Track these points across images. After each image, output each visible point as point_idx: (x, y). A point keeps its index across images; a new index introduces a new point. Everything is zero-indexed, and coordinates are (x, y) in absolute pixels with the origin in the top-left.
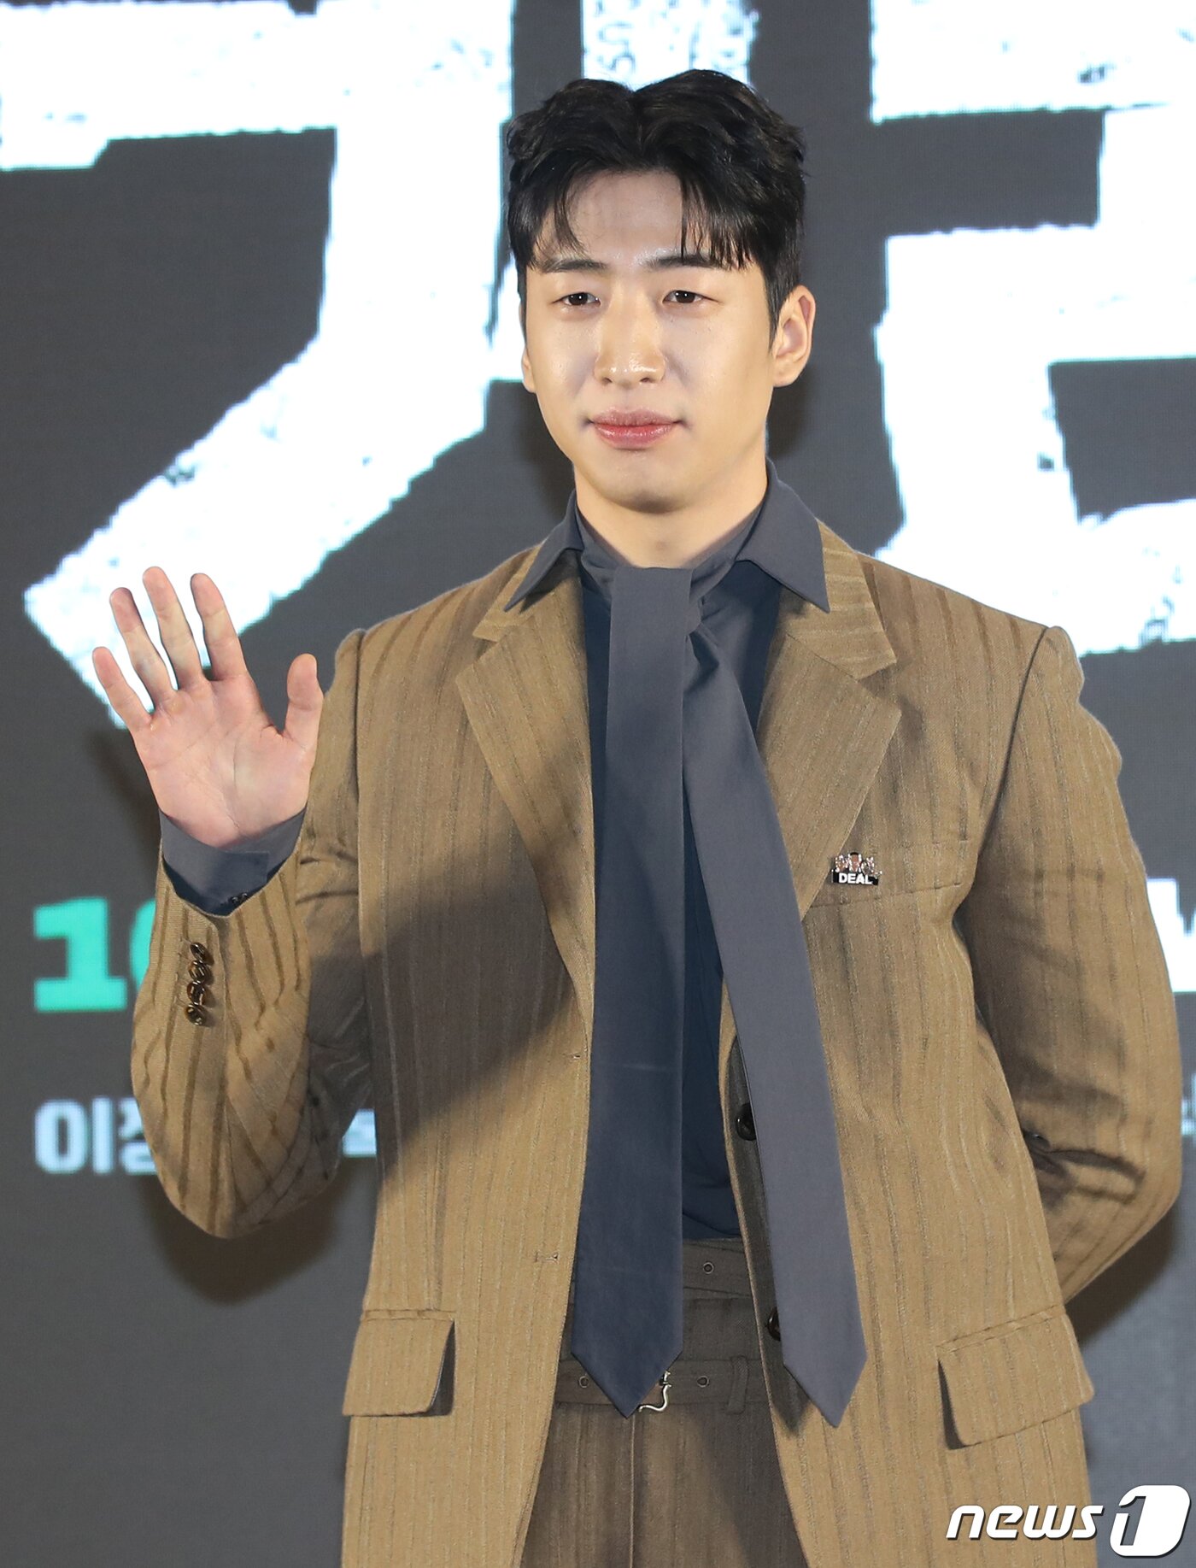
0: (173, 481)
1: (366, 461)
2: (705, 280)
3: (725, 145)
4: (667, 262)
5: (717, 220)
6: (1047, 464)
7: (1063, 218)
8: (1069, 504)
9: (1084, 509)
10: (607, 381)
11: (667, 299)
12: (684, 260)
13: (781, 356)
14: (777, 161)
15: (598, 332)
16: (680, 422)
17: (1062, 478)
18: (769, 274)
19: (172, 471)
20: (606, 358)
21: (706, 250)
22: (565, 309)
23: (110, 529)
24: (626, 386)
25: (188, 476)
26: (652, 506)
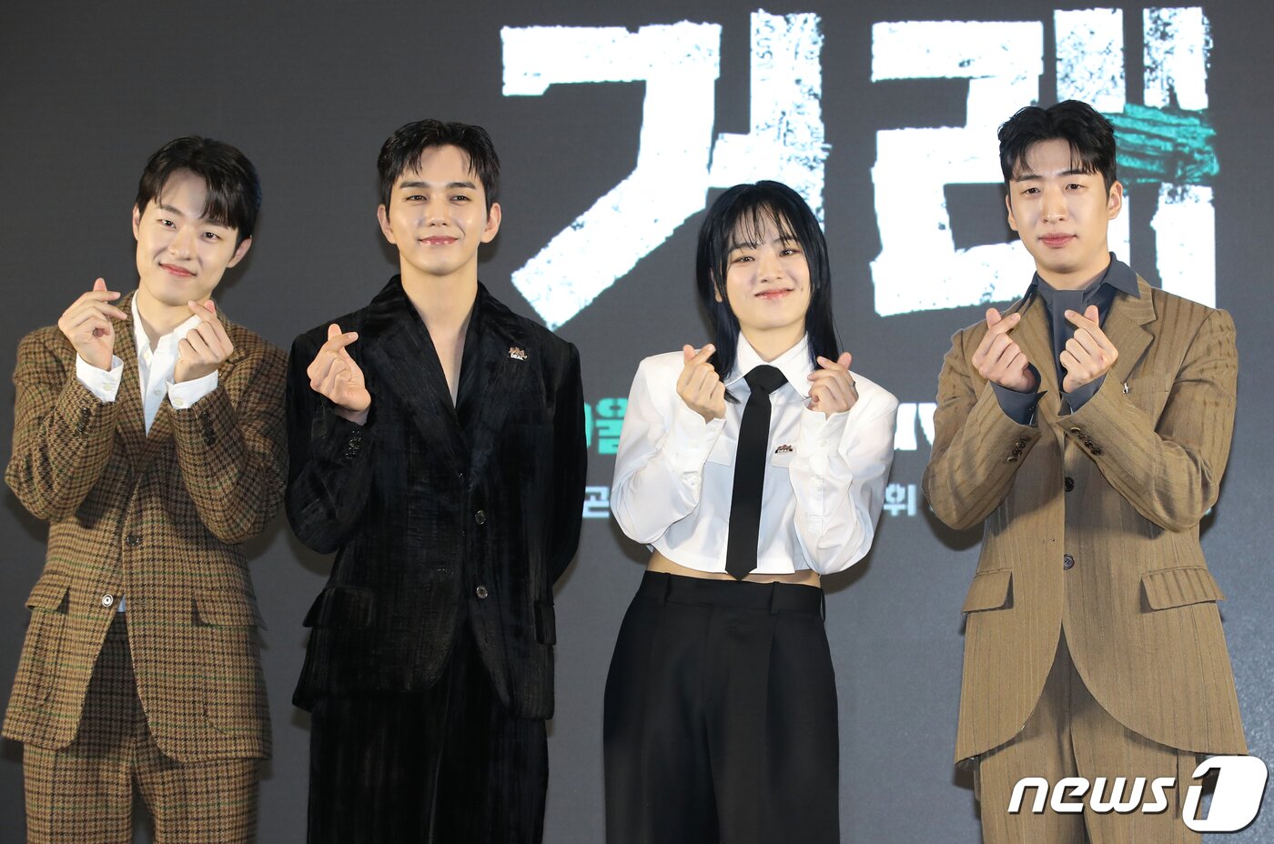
0: (574, 228)
1: (656, 221)
2: (1081, 179)
3: (1084, 127)
4: (1065, 174)
5: (1084, 157)
6: (942, 227)
7: (951, 125)
8: (951, 244)
9: (957, 247)
10: (1046, 221)
11: (1067, 188)
12: (1072, 172)
13: (1111, 209)
14: (1105, 132)
15: (1040, 203)
16: (1075, 236)
17: (948, 232)
18: (1105, 176)
19: (574, 224)
20: (1044, 212)
21: (1080, 168)
22: (1027, 195)
24: (1053, 223)
25: (581, 226)
26: (1063, 270)
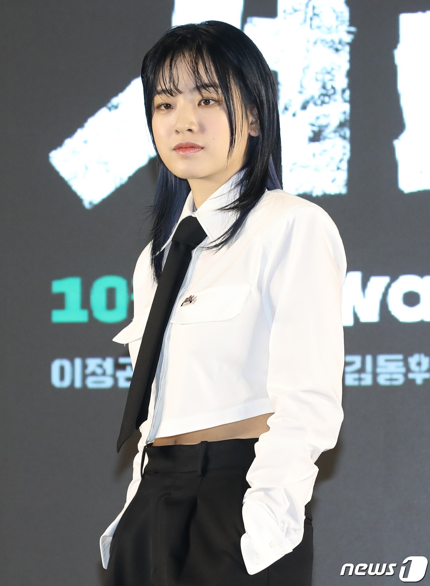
0: (110, 109)
19: (109, 105)
23: (84, 128)
25: (116, 107)
